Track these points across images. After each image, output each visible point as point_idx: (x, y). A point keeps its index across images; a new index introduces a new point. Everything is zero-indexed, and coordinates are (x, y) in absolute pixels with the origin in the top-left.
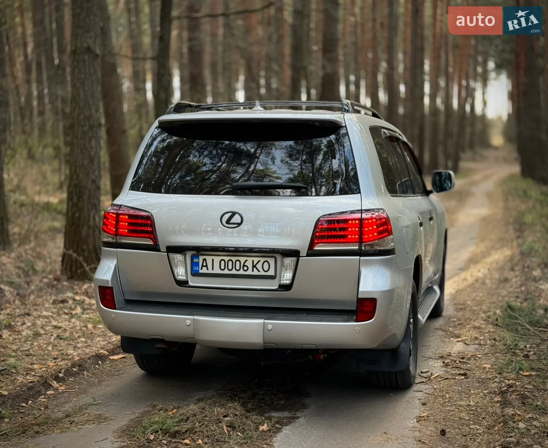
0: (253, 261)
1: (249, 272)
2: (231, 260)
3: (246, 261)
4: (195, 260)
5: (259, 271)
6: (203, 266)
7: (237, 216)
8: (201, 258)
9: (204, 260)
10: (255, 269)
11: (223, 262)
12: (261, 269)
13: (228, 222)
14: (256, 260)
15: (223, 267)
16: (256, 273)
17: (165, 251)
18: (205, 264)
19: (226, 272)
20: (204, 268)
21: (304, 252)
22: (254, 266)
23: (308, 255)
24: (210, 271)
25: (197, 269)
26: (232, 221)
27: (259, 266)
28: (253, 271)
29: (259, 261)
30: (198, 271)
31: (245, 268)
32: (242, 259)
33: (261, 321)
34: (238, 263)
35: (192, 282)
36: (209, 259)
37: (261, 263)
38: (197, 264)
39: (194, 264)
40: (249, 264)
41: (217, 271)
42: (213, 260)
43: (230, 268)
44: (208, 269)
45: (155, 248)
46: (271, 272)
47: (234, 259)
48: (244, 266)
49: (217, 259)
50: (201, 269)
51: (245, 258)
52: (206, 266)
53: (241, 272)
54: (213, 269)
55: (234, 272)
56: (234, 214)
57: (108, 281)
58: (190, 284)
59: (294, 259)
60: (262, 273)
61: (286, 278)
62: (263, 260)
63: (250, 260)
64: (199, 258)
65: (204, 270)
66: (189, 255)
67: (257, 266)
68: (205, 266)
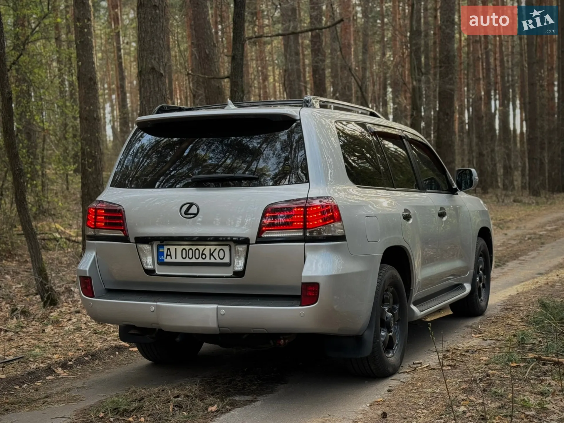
0: (210, 249)
1: (207, 260)
2: (191, 249)
3: (204, 249)
4: (161, 250)
5: (215, 259)
6: (167, 255)
7: (194, 206)
8: (166, 247)
9: (169, 249)
10: (212, 257)
11: (184, 251)
12: (217, 257)
13: (186, 213)
14: (213, 248)
15: (184, 256)
16: (213, 260)
17: (134, 242)
18: (169, 254)
19: (187, 260)
20: (168, 257)
21: (253, 240)
22: (211, 254)
23: (257, 242)
24: (174, 260)
25: (163, 258)
26: (190, 212)
27: (215, 254)
28: (210, 259)
29: (215, 249)
30: (163, 260)
31: (204, 256)
32: (201, 248)
33: (215, 306)
34: (197, 251)
35: (158, 272)
36: (172, 248)
37: (217, 251)
38: (163, 253)
39: (160, 254)
40: (207, 252)
41: (179, 259)
42: (176, 249)
43: (191, 256)
44: (171, 258)
45: (125, 239)
46: (226, 260)
47: (194, 248)
48: (203, 254)
49: (179, 248)
50: (166, 258)
51: (203, 247)
52: (170, 255)
53: (200, 260)
54: (176, 258)
55: (194, 260)
56: (191, 205)
57: (86, 271)
58: (157, 272)
59: (245, 246)
60: (218, 261)
61: (239, 265)
62: (218, 248)
63: (208, 248)
64: (163, 248)
65: (168, 260)
66: (155, 244)
68: (169, 255)
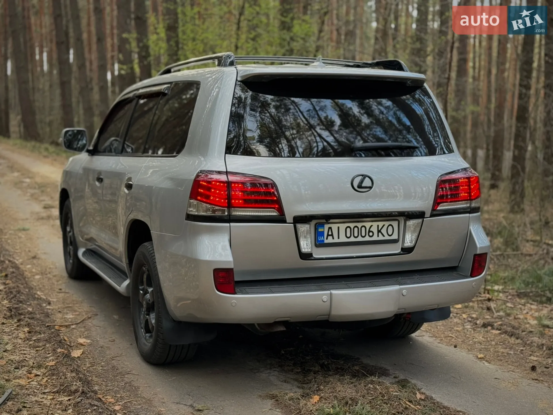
0: (378, 226)
1: (375, 238)
2: (356, 227)
3: (372, 226)
4: (320, 230)
5: (384, 236)
6: (328, 235)
7: (367, 179)
8: (327, 227)
9: (330, 228)
10: (380, 234)
11: (348, 229)
12: (385, 234)
13: (360, 186)
14: (381, 224)
15: (348, 235)
16: (381, 238)
17: (292, 222)
18: (330, 233)
19: (352, 239)
20: (329, 237)
21: (428, 214)
22: (379, 231)
23: (432, 216)
24: (336, 240)
25: (322, 239)
26: (363, 185)
27: (384, 231)
28: (378, 236)
29: (384, 225)
30: (323, 241)
31: (371, 234)
32: (368, 225)
33: (397, 287)
34: (363, 229)
35: (316, 255)
36: (335, 227)
37: (385, 227)
38: (322, 233)
39: (318, 234)
40: (374, 229)
41: (343, 239)
42: (338, 228)
43: (356, 235)
44: (333, 238)
45: (281, 219)
46: (395, 237)
47: (359, 225)
48: (369, 231)
49: (343, 227)
50: (327, 239)
51: (371, 224)
52: (332, 235)
53: (367, 238)
54: (339, 238)
55: (360, 239)
56: (364, 176)
57: (230, 262)
58: (315, 256)
59: (420, 220)
60: (387, 238)
61: (409, 240)
62: (387, 223)
63: (375, 224)
64: (324, 227)
65: (330, 240)
66: (314, 222)
67: (382, 231)
68: (330, 235)
